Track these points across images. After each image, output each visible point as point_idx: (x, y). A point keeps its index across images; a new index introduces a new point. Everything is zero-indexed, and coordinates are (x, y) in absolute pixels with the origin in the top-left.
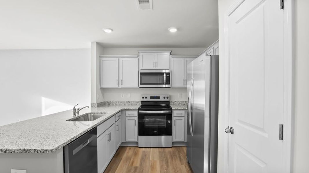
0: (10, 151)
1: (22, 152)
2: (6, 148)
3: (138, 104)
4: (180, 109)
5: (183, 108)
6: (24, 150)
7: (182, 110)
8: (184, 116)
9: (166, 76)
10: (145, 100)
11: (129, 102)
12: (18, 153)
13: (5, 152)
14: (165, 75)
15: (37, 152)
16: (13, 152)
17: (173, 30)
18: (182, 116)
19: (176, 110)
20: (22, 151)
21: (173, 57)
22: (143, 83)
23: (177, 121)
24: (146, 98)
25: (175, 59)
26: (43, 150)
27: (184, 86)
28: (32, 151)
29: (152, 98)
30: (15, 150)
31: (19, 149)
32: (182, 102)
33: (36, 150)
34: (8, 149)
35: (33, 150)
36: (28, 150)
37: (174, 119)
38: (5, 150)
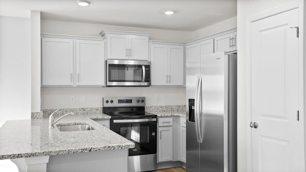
0: (95, 149)
1: (106, 150)
2: (91, 147)
3: (98, 112)
4: (167, 116)
5: (170, 115)
6: (109, 147)
7: (170, 117)
8: (172, 125)
9: (146, 70)
10: (109, 105)
11: (84, 109)
12: (102, 150)
13: (90, 151)
14: (144, 68)
15: (122, 148)
16: (98, 150)
17: (169, 13)
18: (170, 125)
19: (161, 117)
20: (107, 148)
21: (153, 43)
22: (113, 79)
23: (163, 133)
24: (112, 102)
25: (156, 46)
26: (127, 145)
27: (167, 84)
28: (117, 148)
29: (120, 101)
30: (100, 148)
31: (104, 147)
32: (161, 107)
33: (120, 146)
34: (93, 148)
35: (117, 146)
36: (113, 147)
37: (159, 129)
38: (90, 149)
